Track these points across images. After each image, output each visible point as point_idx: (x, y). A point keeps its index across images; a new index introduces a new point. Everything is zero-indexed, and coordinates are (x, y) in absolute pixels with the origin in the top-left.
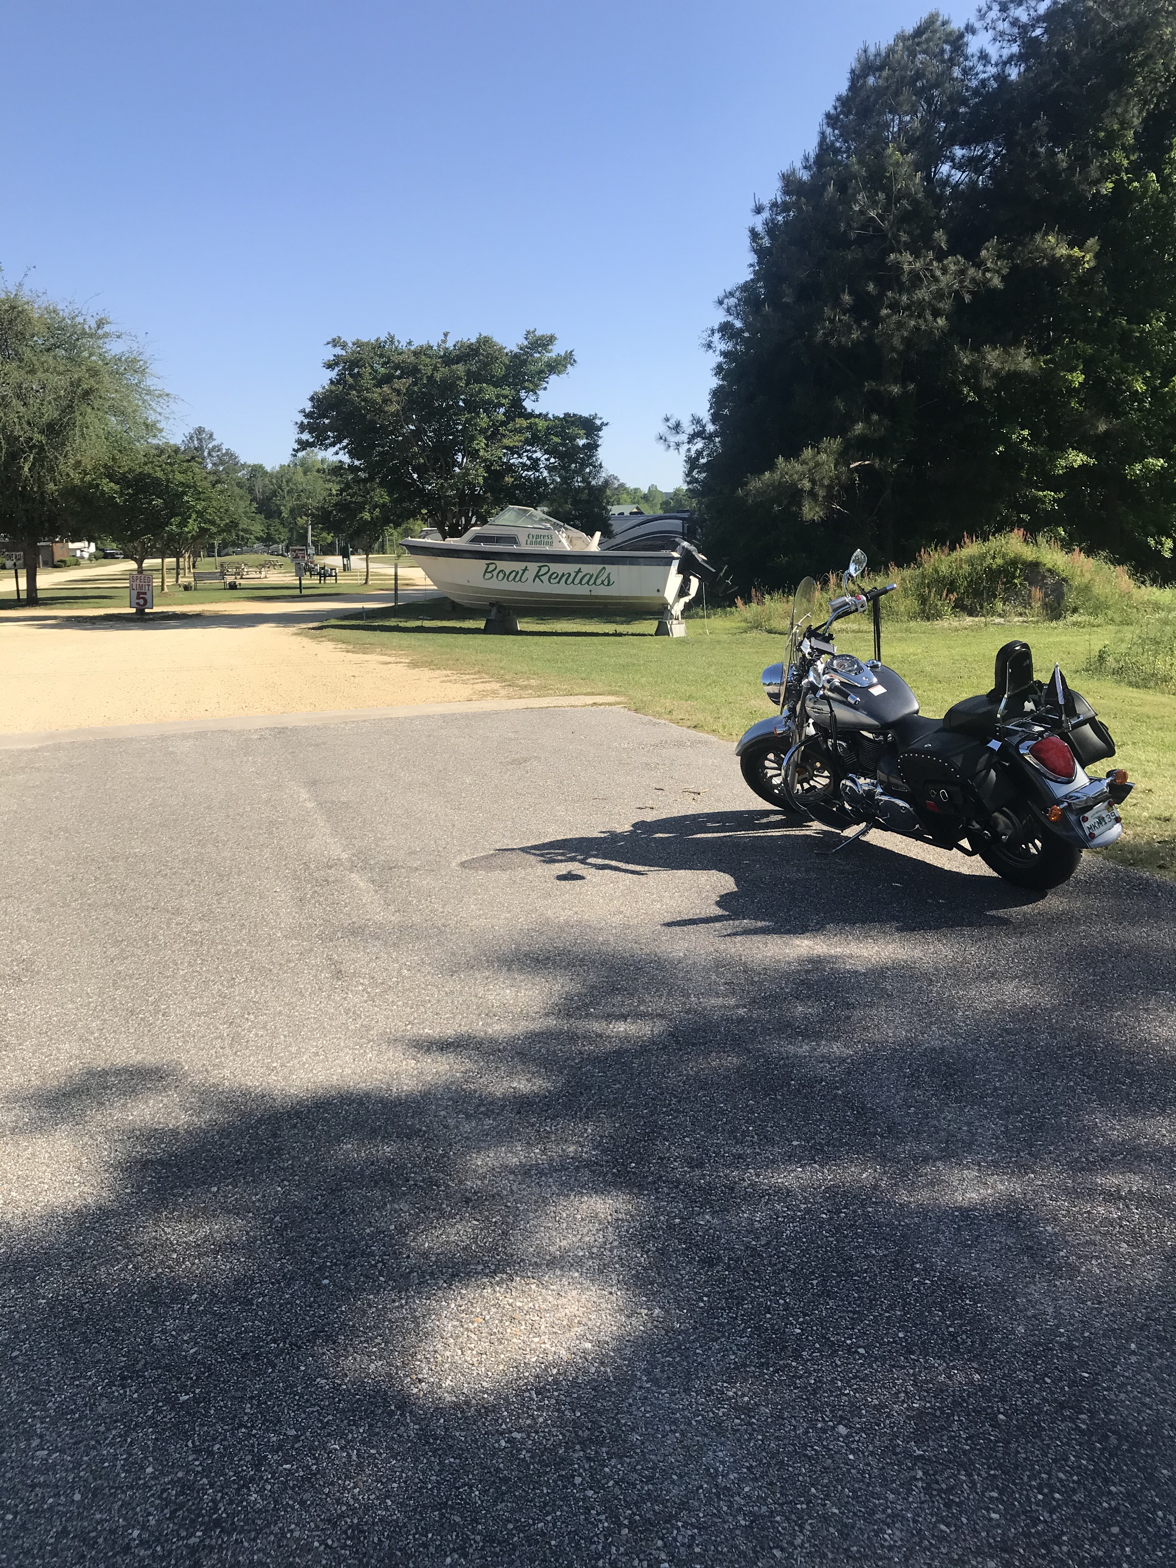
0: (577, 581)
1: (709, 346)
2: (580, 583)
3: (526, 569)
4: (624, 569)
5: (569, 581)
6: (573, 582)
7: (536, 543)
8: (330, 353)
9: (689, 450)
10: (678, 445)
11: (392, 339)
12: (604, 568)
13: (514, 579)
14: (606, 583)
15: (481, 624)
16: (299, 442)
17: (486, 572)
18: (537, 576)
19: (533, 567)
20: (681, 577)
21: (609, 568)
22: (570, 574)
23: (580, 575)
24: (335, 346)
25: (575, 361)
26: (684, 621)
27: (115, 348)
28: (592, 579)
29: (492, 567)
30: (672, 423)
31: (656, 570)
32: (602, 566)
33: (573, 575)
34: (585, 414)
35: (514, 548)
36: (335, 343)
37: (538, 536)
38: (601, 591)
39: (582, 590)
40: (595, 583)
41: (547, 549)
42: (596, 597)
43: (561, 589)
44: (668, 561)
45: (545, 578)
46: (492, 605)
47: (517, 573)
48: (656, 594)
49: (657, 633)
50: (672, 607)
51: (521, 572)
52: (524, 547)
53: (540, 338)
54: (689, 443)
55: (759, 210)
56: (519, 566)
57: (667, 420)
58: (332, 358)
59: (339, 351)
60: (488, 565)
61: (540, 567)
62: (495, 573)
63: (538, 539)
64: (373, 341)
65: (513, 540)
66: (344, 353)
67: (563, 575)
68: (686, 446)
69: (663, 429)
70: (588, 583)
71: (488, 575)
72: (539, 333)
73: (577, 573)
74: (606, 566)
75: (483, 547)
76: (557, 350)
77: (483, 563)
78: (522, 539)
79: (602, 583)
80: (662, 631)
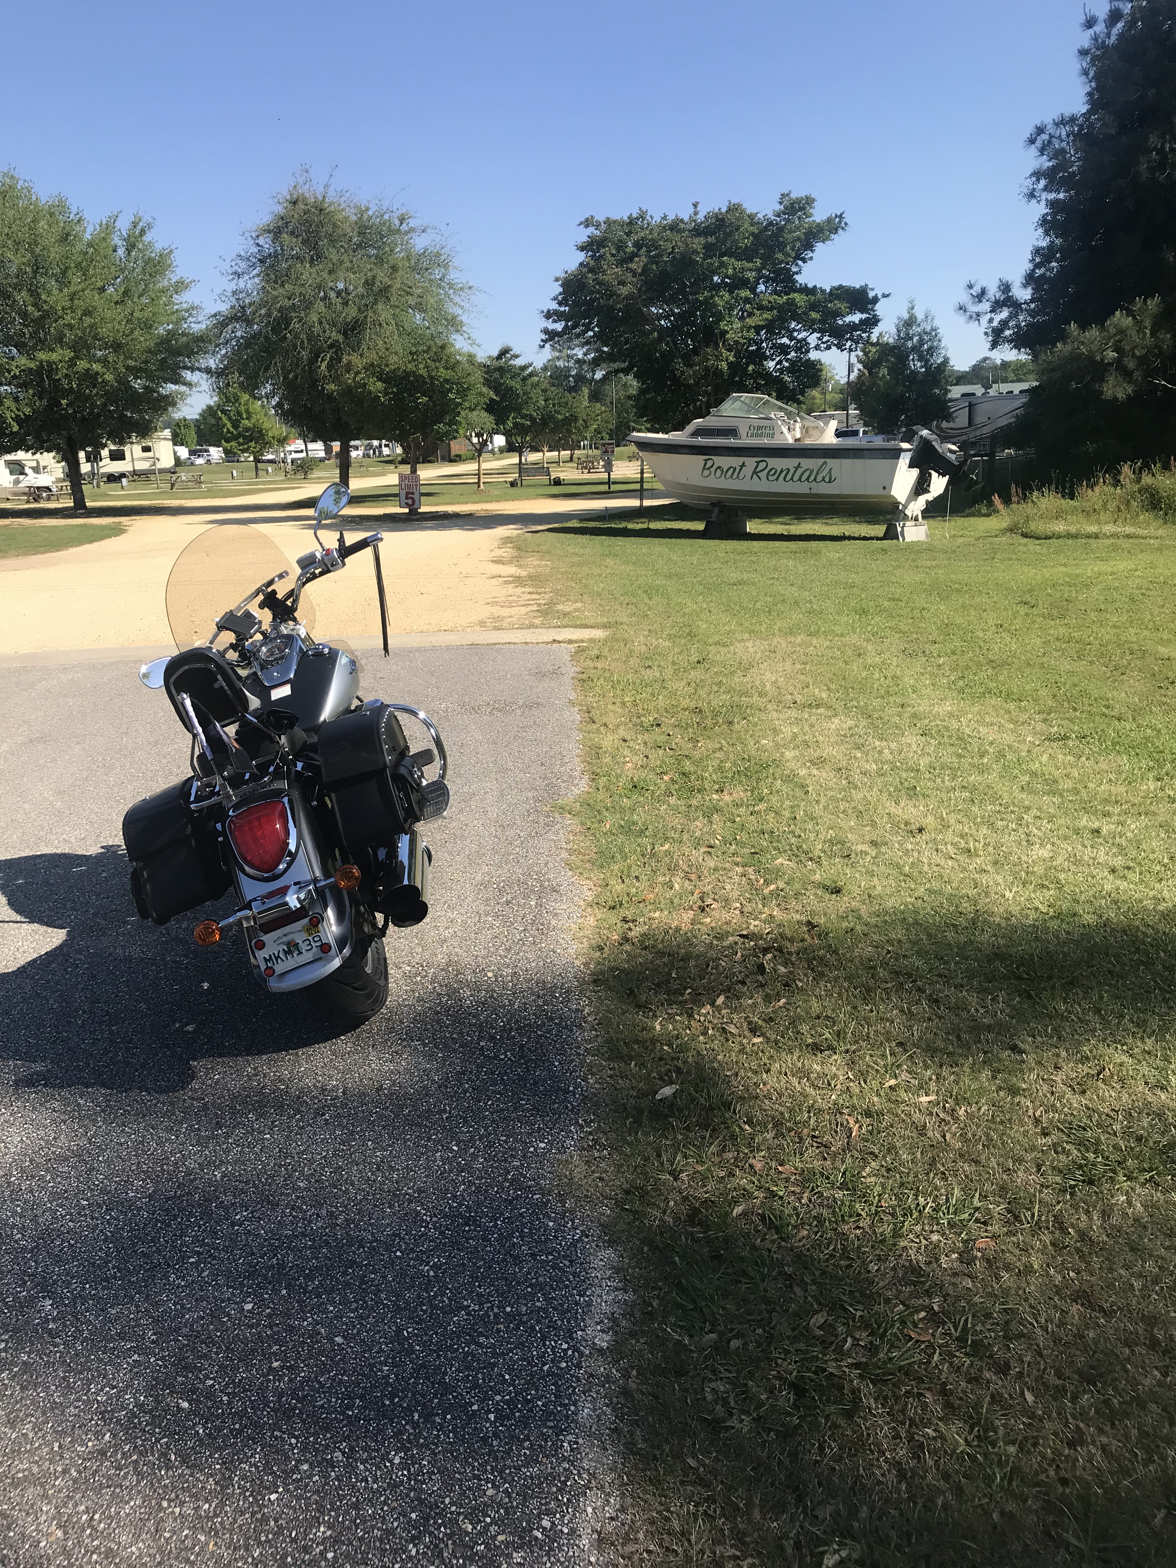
0: (796, 478)
1: (1032, 195)
2: (800, 480)
3: (743, 465)
4: (846, 463)
5: (788, 478)
6: (792, 479)
7: (757, 435)
8: (583, 235)
9: (991, 320)
10: (978, 314)
11: (642, 216)
12: (825, 463)
13: (731, 476)
14: (827, 479)
15: (700, 526)
16: (546, 331)
17: (704, 468)
18: (755, 472)
19: (751, 462)
20: (915, 472)
21: (831, 462)
22: (789, 470)
23: (800, 471)
24: (587, 226)
25: (846, 224)
26: (925, 522)
27: (420, 243)
28: (811, 477)
29: (710, 463)
30: (976, 290)
31: (880, 464)
32: (822, 460)
33: (792, 470)
34: (857, 285)
35: (731, 442)
36: (587, 223)
37: (759, 428)
38: (823, 489)
39: (801, 488)
40: (815, 480)
41: (766, 442)
42: (818, 496)
43: (781, 487)
44: (896, 454)
45: (763, 475)
46: (713, 504)
47: (735, 469)
48: (881, 492)
49: (885, 537)
50: (905, 507)
51: (738, 468)
52: (745, 441)
53: (799, 201)
54: (991, 312)
55: (1090, 23)
56: (735, 461)
57: (970, 287)
58: (586, 239)
59: (591, 230)
60: (706, 460)
61: (758, 463)
62: (713, 470)
63: (759, 431)
64: (626, 218)
65: (731, 432)
66: (597, 233)
67: (782, 471)
68: (988, 316)
69: (964, 297)
70: (807, 479)
71: (706, 472)
72: (793, 196)
73: (797, 468)
74: (827, 460)
75: (700, 441)
76: (819, 215)
77: (702, 458)
78: (743, 431)
79: (823, 480)
80: (891, 534)
